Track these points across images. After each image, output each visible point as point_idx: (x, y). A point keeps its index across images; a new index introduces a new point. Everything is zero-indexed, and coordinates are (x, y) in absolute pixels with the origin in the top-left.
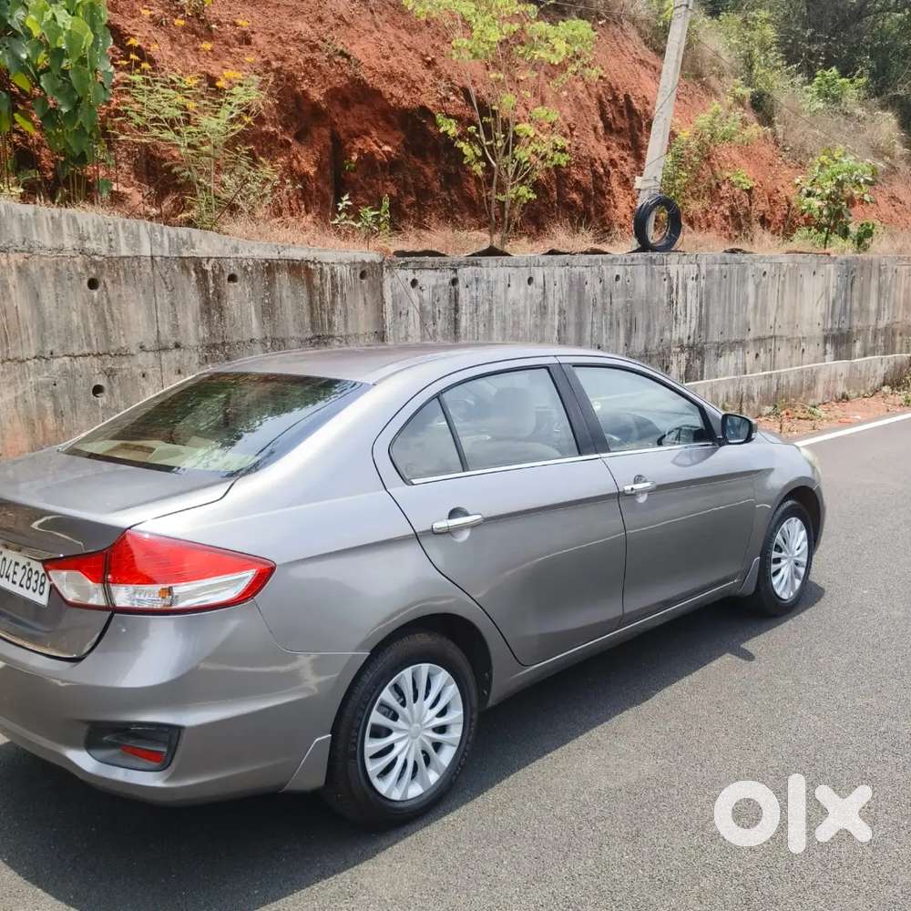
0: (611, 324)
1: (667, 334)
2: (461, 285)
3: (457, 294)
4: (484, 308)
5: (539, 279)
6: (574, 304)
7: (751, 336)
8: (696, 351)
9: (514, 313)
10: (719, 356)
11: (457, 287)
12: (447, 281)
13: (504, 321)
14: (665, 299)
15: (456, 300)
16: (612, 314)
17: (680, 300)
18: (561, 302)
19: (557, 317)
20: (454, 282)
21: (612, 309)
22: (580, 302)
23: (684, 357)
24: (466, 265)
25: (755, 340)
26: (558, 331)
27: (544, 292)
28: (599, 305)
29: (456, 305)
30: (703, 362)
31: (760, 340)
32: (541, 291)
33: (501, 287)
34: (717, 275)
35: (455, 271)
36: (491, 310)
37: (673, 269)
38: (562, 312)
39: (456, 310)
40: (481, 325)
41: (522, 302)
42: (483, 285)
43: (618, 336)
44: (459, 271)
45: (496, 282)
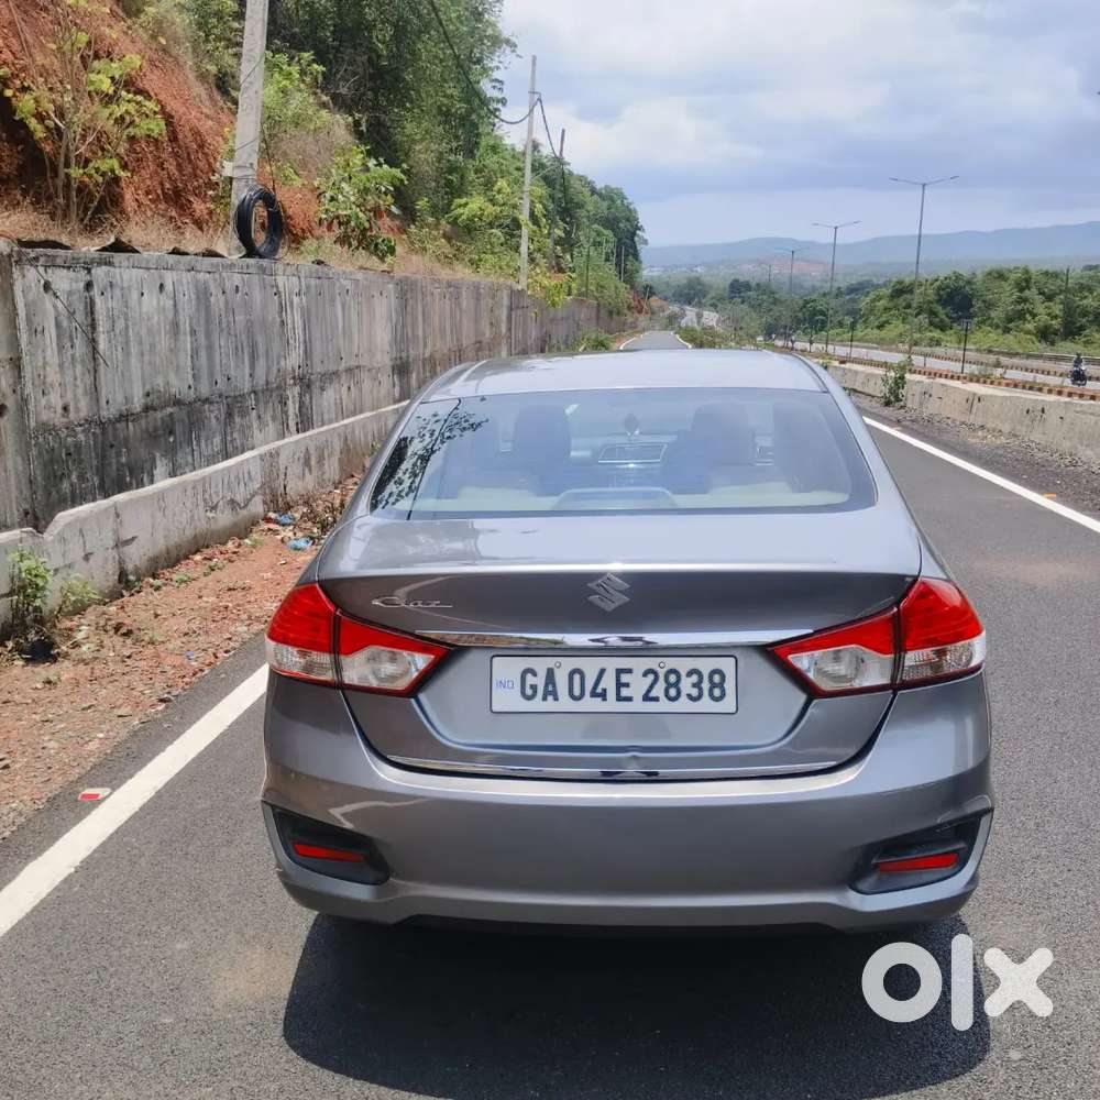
0: (237, 348)
1: (283, 363)
2: (96, 291)
3: (92, 301)
4: (120, 324)
5: (169, 287)
6: (202, 322)
7: (343, 366)
8: (305, 383)
9: (149, 331)
10: (323, 389)
11: (92, 293)
12: (82, 285)
13: (140, 343)
14: (278, 320)
15: (92, 313)
16: (236, 336)
17: (289, 322)
18: (191, 319)
19: (189, 338)
20: (89, 286)
21: (235, 330)
22: (208, 321)
23: (297, 390)
24: (100, 264)
25: (346, 371)
26: (192, 357)
27: (175, 306)
28: (224, 325)
29: (93, 320)
30: (311, 398)
31: (349, 370)
32: (172, 302)
33: (135, 295)
34: (313, 289)
35: (89, 271)
36: (127, 328)
37: (281, 280)
38: (193, 332)
39: (93, 326)
40: (119, 348)
41: (156, 318)
42: (117, 292)
43: (243, 363)
44: (93, 271)
45: (129, 288)
